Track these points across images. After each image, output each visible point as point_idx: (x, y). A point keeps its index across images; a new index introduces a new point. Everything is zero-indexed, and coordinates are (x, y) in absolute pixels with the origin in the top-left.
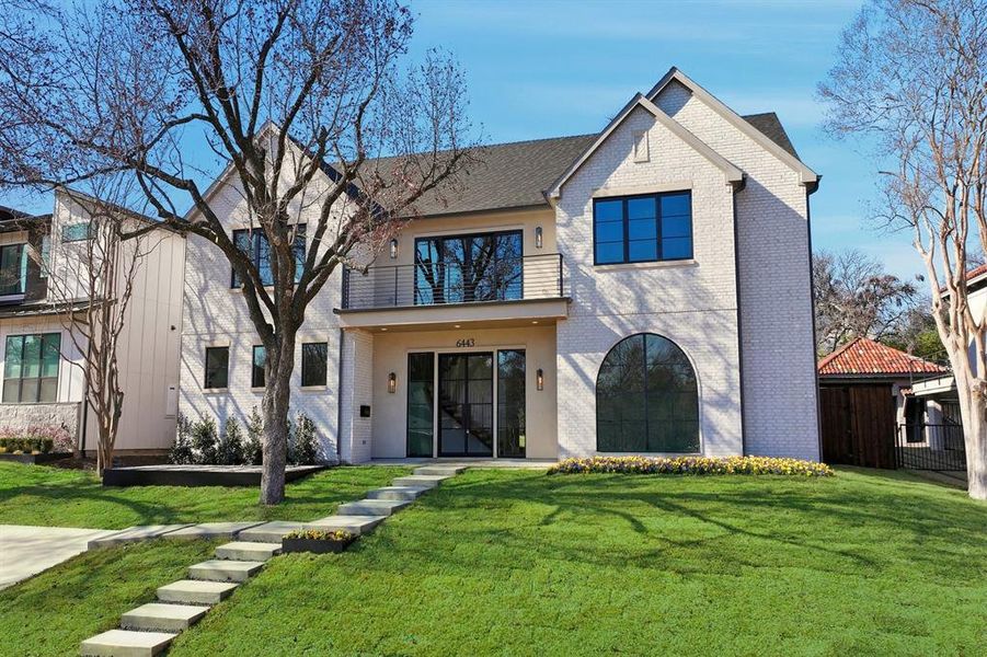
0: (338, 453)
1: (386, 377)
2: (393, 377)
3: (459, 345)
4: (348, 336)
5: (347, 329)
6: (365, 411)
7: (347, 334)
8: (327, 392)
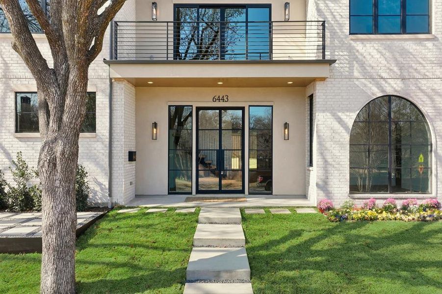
0: (110, 195)
1: (149, 126)
2: (155, 125)
3: (214, 100)
4: (117, 87)
5: (115, 79)
6: (132, 156)
7: (115, 84)
8: (98, 139)
